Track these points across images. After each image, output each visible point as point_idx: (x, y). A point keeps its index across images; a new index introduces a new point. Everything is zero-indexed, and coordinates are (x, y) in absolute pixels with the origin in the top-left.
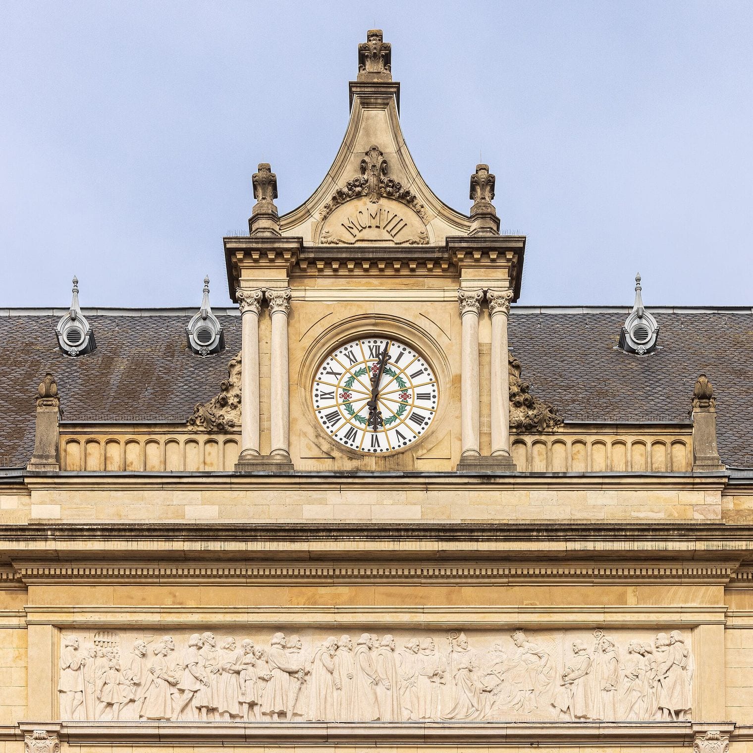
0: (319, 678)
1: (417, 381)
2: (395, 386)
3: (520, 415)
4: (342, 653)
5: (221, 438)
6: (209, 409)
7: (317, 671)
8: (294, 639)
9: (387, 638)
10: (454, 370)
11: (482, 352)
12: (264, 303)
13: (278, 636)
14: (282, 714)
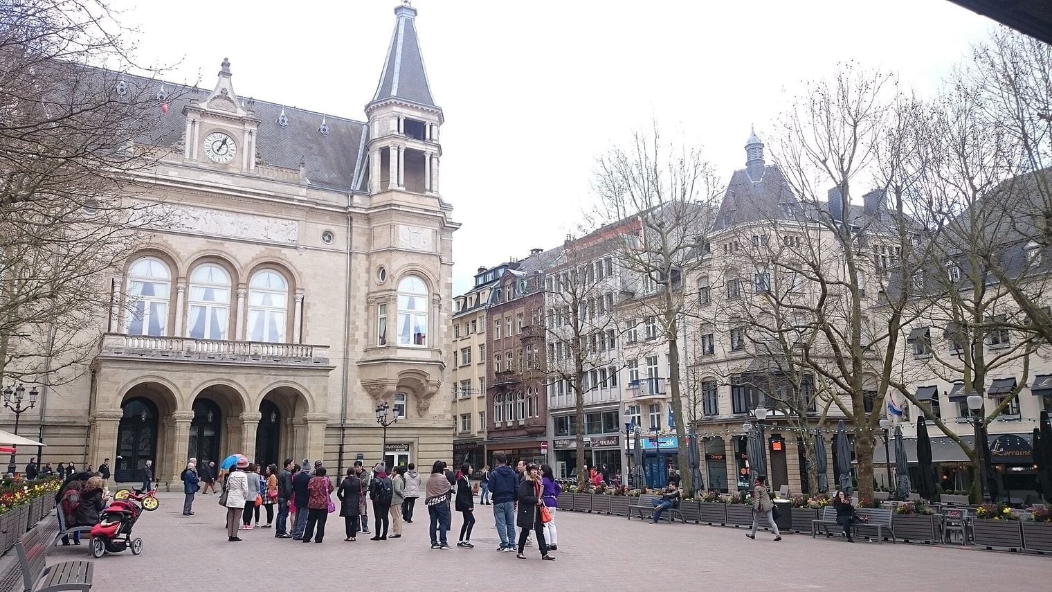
0: (201, 221)
1: (231, 146)
2: (226, 149)
3: (257, 160)
4: (208, 214)
5: (179, 153)
6: (175, 145)
7: (201, 218)
8: (196, 209)
9: (221, 212)
10: (241, 146)
11: (250, 143)
12: (194, 122)
13: (192, 208)
14: (191, 228)
